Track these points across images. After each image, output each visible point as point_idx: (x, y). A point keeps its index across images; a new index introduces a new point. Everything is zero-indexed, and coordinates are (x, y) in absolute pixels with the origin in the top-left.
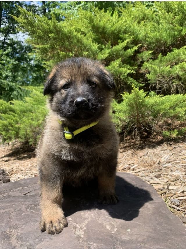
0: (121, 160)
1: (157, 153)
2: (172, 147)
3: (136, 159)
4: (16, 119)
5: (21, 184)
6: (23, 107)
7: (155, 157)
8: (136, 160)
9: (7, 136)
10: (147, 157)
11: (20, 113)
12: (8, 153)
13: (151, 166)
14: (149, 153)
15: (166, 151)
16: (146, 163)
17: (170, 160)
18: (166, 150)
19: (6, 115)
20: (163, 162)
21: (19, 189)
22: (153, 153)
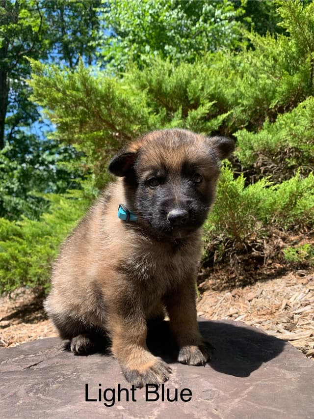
0: (214, 310)
1: (278, 291)
2: (306, 279)
3: (242, 305)
4: (24, 249)
5: (23, 351)
6: (38, 228)
7: (276, 298)
8: (241, 307)
9: (7, 278)
10: (261, 299)
11: (30, 238)
12: (9, 314)
13: (272, 313)
14: (264, 293)
15: (296, 287)
16: (261, 309)
17: (306, 301)
18: (296, 284)
19: (8, 243)
20: (294, 306)
21: (17, 360)
22: (271, 292)
